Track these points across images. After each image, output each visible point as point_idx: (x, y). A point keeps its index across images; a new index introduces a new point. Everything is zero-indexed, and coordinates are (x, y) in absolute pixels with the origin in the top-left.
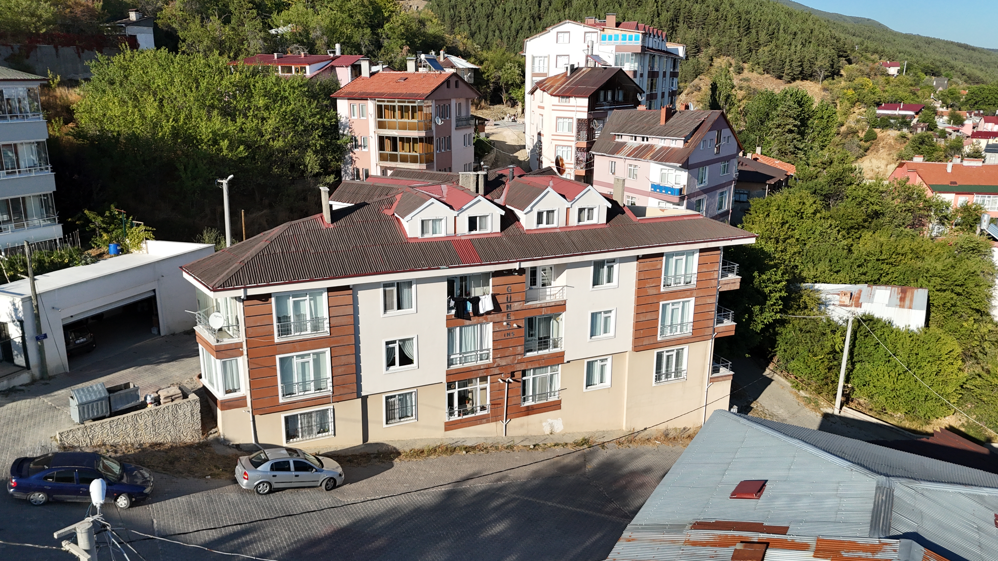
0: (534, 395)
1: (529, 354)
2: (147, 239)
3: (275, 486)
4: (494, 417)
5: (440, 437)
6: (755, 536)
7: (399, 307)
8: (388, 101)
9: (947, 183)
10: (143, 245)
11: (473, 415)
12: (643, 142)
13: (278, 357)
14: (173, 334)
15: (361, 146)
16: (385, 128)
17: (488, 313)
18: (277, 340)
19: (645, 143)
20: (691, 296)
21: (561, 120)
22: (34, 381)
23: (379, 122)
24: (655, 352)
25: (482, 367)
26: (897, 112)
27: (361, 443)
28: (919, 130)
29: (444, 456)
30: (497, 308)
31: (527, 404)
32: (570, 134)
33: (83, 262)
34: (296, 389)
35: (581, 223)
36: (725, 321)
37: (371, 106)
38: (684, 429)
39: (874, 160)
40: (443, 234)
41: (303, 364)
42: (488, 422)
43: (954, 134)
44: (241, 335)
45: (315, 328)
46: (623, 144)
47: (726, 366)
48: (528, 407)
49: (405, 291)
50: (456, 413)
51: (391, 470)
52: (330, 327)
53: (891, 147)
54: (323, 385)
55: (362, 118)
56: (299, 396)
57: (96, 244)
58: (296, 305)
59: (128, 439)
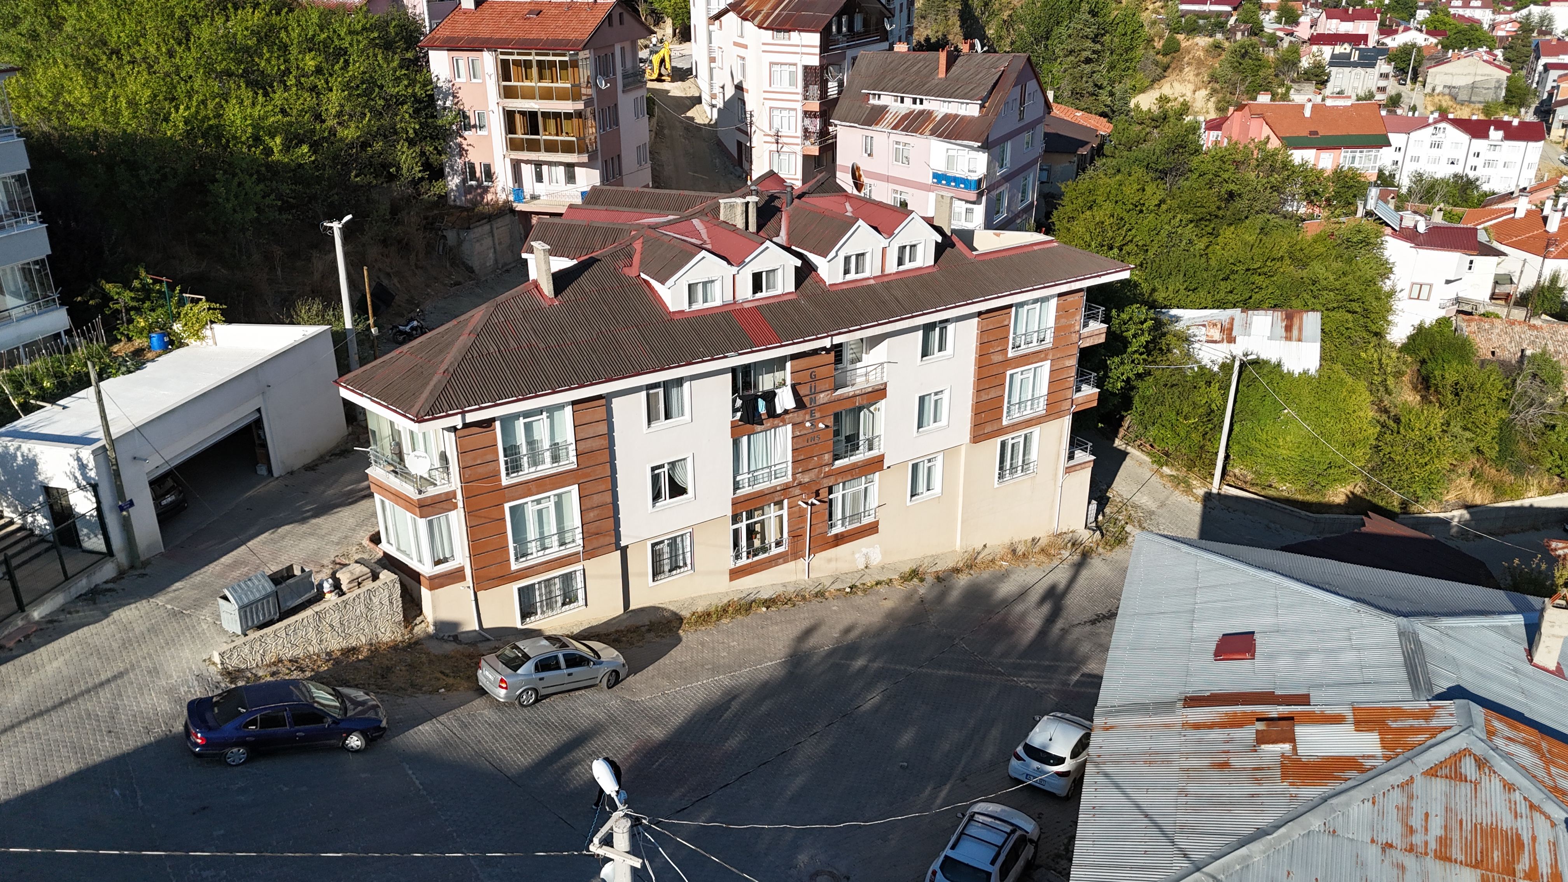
0: (844, 518)
1: (839, 463)
2: (212, 322)
3: (543, 692)
4: (795, 554)
5: (723, 590)
6: (1274, 711)
7: (667, 416)
8: (518, 54)
9: (1305, 133)
10: (207, 332)
11: (766, 555)
12: (914, 107)
13: (507, 506)
14: (292, 473)
15: (475, 126)
16: (518, 98)
17: (786, 412)
18: (505, 481)
19: (918, 107)
20: (1046, 360)
21: (776, 68)
22: (121, 574)
23: (505, 87)
24: (999, 440)
25: (778, 488)
26: (1207, 8)
27: (622, 611)
28: (1239, 36)
29: (739, 617)
30: (800, 404)
31: (835, 531)
32: (793, 89)
33: (123, 369)
34: (533, 547)
35: (902, 268)
36: (1084, 387)
37: (488, 61)
38: (1033, 540)
39: (1176, 84)
40: (718, 303)
41: (540, 512)
42: (785, 562)
43: (1287, 39)
44: (452, 480)
45: (555, 459)
46: (883, 109)
47: (1085, 450)
48: (836, 535)
49: (674, 392)
50: (744, 554)
51: (679, 647)
52: (577, 456)
53: (1200, 63)
54: (568, 537)
55: (474, 81)
56: (536, 557)
57: (122, 333)
58: (528, 427)
59: (311, 649)
